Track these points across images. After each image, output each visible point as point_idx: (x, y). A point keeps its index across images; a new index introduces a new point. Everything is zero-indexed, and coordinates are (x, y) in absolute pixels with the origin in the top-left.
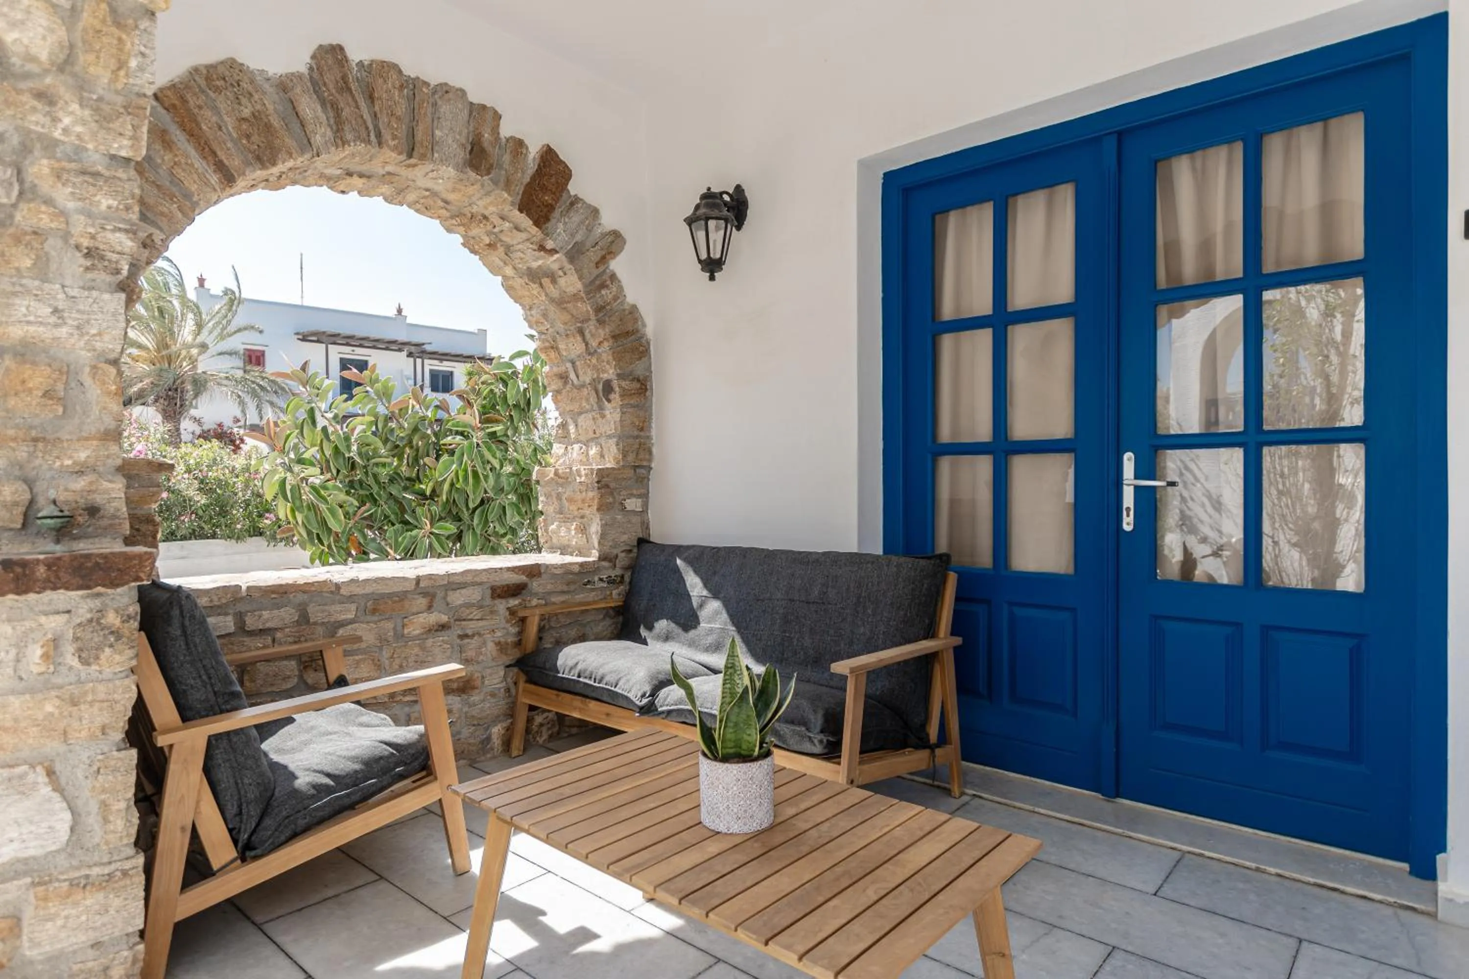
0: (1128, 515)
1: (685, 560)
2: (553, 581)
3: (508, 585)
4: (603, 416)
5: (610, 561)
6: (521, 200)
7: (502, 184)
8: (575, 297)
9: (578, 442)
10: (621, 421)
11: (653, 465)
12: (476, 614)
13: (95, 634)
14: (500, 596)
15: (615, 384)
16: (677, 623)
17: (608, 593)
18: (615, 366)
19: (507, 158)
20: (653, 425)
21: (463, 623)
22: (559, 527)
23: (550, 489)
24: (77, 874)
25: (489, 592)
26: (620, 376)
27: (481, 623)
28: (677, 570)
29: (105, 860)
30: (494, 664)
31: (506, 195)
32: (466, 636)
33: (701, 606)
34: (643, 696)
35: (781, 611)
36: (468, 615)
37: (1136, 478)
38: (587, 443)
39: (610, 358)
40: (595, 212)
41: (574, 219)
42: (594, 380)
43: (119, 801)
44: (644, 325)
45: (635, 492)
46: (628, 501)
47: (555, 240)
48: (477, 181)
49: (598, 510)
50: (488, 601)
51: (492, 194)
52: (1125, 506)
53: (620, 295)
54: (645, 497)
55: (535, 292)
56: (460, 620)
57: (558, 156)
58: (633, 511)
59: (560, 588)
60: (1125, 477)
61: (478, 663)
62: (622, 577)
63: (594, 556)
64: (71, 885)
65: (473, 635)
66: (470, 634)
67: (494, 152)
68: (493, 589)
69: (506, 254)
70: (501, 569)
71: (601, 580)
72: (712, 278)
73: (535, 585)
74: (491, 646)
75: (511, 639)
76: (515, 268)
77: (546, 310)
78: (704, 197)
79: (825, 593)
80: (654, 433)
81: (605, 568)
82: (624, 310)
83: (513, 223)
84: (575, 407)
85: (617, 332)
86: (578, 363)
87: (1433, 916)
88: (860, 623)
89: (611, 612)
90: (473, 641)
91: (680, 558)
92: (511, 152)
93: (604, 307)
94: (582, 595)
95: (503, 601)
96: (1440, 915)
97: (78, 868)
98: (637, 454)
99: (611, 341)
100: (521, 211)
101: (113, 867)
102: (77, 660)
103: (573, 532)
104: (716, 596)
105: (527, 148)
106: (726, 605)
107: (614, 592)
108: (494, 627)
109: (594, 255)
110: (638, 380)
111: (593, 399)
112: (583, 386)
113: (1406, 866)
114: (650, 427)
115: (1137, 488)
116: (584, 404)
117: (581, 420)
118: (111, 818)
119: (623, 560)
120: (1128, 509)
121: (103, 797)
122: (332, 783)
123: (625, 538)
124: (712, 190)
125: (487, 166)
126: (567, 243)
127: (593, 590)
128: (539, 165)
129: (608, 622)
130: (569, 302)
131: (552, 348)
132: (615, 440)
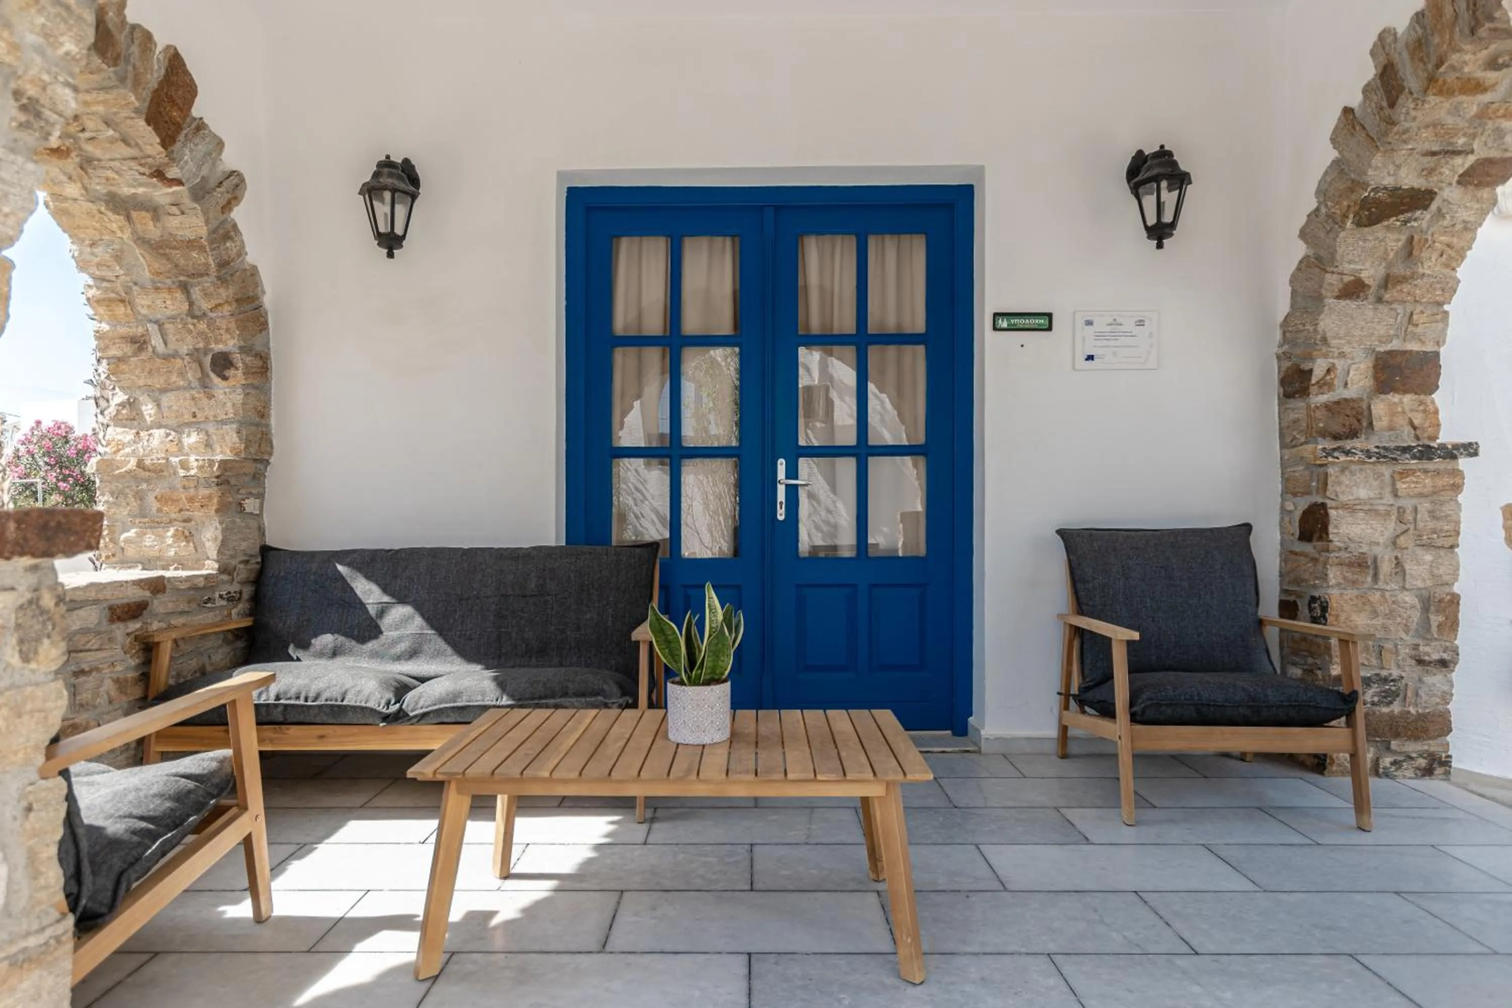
0: (781, 508)
1: (349, 565)
2: (174, 599)
3: (128, 604)
4: (211, 397)
5: (229, 574)
6: (149, 107)
7: (129, 82)
8: (191, 244)
9: (160, 427)
10: (243, 404)
11: (272, 460)
12: (94, 643)
13: (35, 620)
14: (120, 619)
15: (237, 358)
16: (346, 635)
17: (226, 613)
18: (239, 335)
19: (135, 49)
20: (272, 412)
21: (81, 655)
22: (140, 535)
23: (120, 486)
24: (14, 949)
25: (107, 612)
26: (243, 350)
27: (100, 655)
28: (341, 577)
29: (35, 926)
30: (111, 708)
31: (133, 98)
32: (82, 672)
33: (382, 613)
34: (388, 704)
35: (493, 607)
36: (84, 645)
37: (787, 478)
38: (179, 429)
39: (233, 325)
40: (220, 144)
41: (200, 147)
42: (197, 350)
43: (48, 845)
44: (264, 292)
45: (254, 491)
46: (247, 501)
47: (182, 168)
48: (100, 70)
49: (217, 511)
50: (105, 626)
51: (115, 91)
52: (779, 500)
53: (241, 252)
54: (261, 496)
55: (114, 226)
56: (76, 652)
57: (184, 65)
58: (252, 514)
59: (183, 606)
60: (779, 479)
61: (95, 707)
62: (241, 593)
63: (210, 568)
64: (11, 965)
65: (90, 672)
66: (87, 669)
67: (122, 38)
68: (111, 608)
69: (82, 168)
70: (127, 582)
71: (221, 596)
72: (390, 255)
73: (160, 605)
74: (108, 685)
75: (131, 675)
76: (85, 188)
77: (122, 251)
78: (381, 165)
79: (542, 585)
80: (273, 421)
81: (223, 582)
82: (245, 270)
83: (121, 134)
84: (158, 382)
85: (240, 296)
86: (167, 326)
87: (979, 752)
88: (585, 609)
89: (230, 636)
90: (91, 678)
91: (340, 564)
92: (140, 45)
93: (228, 263)
94: (201, 617)
95: (121, 625)
96: (983, 750)
97: (12, 942)
98: (260, 446)
99: (234, 305)
100: (148, 122)
101: (49, 933)
102: (17, 655)
103: (170, 541)
104: (402, 601)
105: (156, 45)
106: (419, 608)
107: (234, 612)
108: (112, 660)
109: (220, 196)
110: (261, 357)
111: (192, 375)
112: (175, 355)
113: (949, 732)
114: (269, 415)
115: (787, 486)
116: (174, 378)
117: (167, 400)
118: (43, 869)
119: (243, 573)
120: (781, 503)
121: (31, 842)
122: (151, 826)
123: (244, 545)
124: (392, 159)
125: (115, 55)
126: (195, 175)
127: (211, 609)
128: (167, 70)
129: (226, 649)
130: (175, 248)
131: (122, 301)
132: (235, 426)
